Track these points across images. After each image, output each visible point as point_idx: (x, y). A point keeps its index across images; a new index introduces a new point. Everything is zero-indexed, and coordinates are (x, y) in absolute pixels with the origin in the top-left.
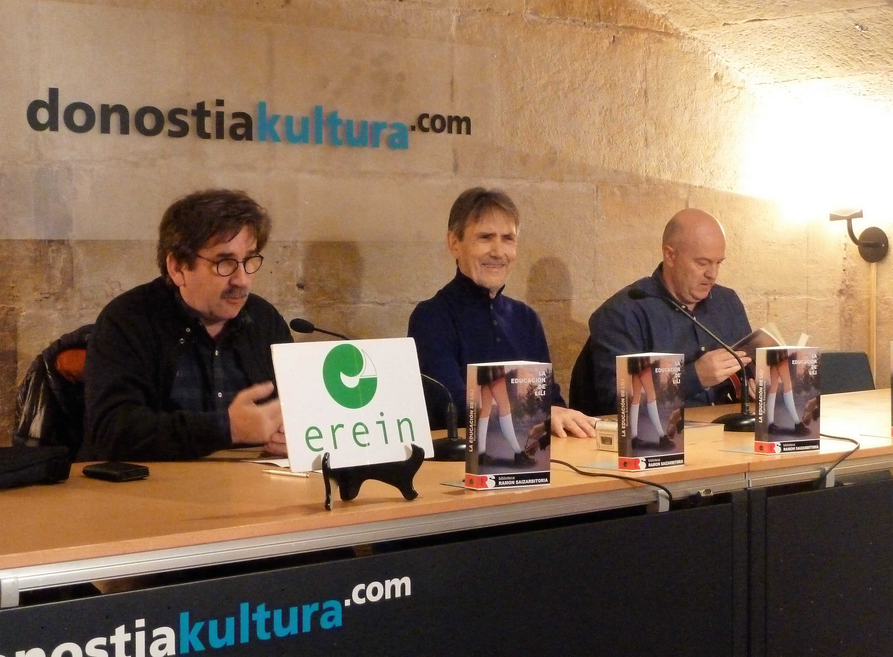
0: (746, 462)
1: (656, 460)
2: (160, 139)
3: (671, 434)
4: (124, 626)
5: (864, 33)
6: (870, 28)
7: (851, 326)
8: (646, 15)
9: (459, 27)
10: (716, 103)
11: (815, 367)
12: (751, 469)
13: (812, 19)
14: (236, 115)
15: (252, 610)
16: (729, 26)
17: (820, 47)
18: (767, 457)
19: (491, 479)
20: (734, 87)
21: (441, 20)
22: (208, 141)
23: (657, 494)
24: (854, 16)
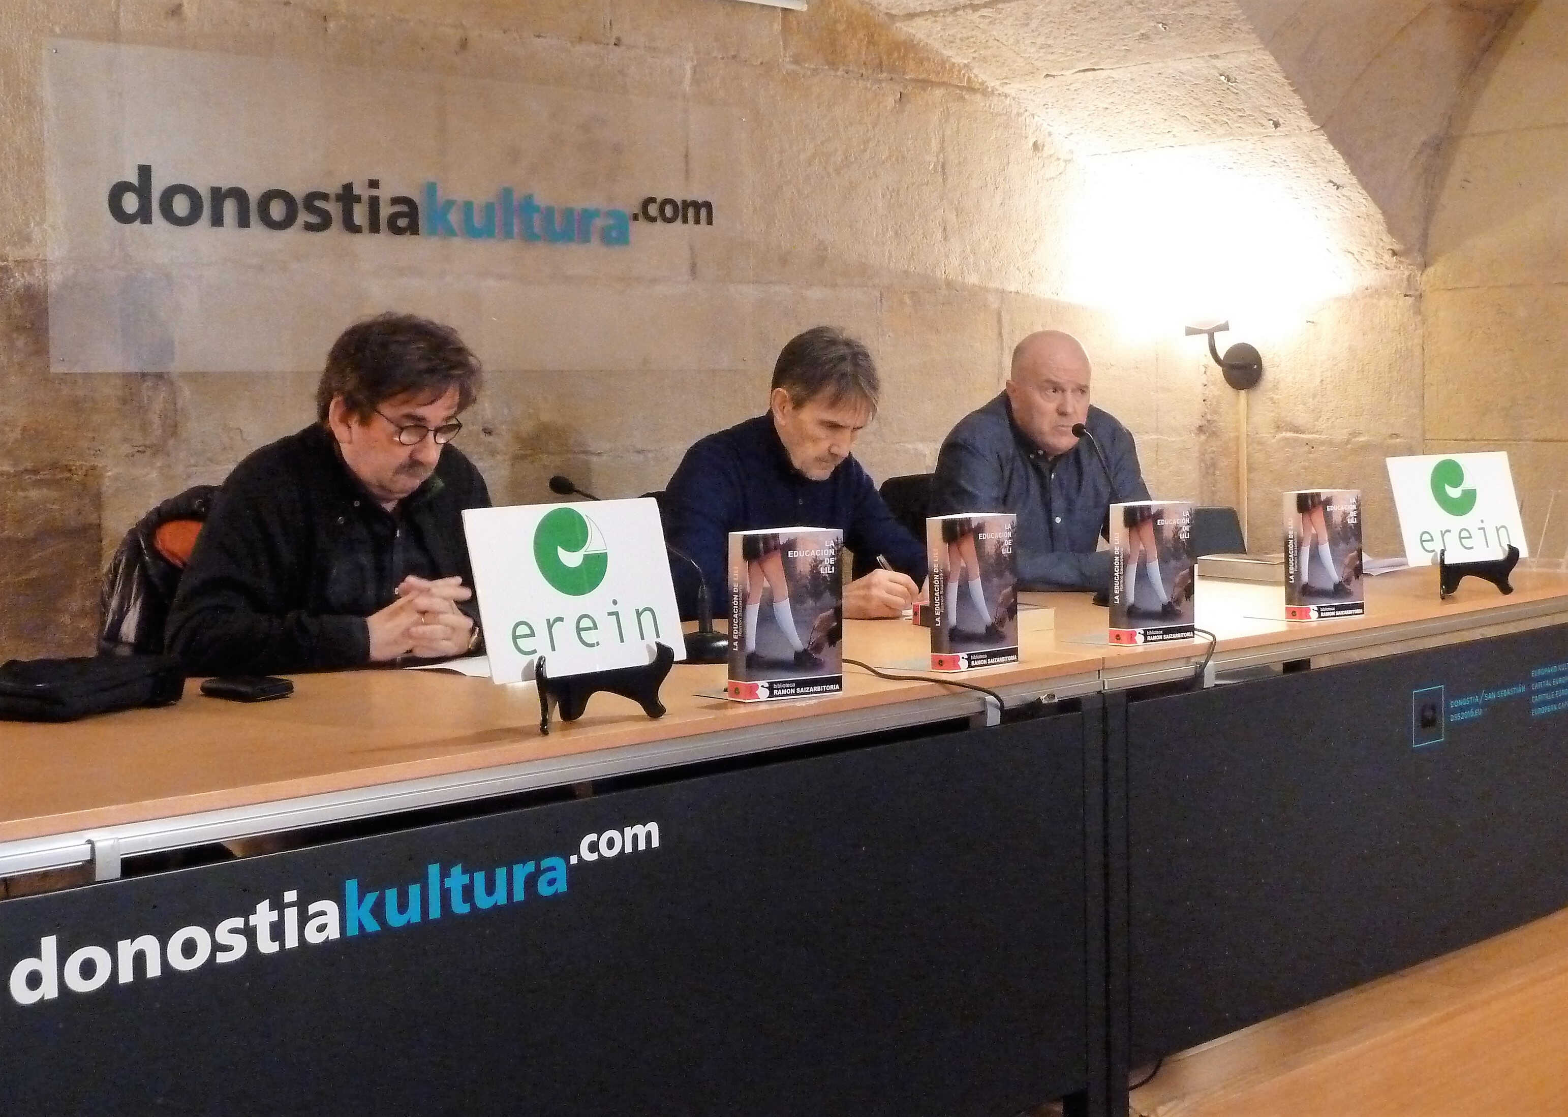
0: (1100, 657)
1: (981, 657)
2: (293, 235)
3: (1001, 622)
4: (268, 900)
5: (1232, 86)
6: (1240, 79)
7: (1214, 474)
8: (943, 64)
9: (696, 81)
10: (1036, 181)
11: (1187, 528)
12: (1106, 666)
13: (1163, 68)
14: (396, 201)
15: (445, 874)
16: (1052, 78)
17: (1173, 105)
18: (1126, 649)
19: (762, 686)
20: (1059, 159)
21: (671, 71)
22: (358, 236)
23: (984, 702)
24: (1219, 63)
